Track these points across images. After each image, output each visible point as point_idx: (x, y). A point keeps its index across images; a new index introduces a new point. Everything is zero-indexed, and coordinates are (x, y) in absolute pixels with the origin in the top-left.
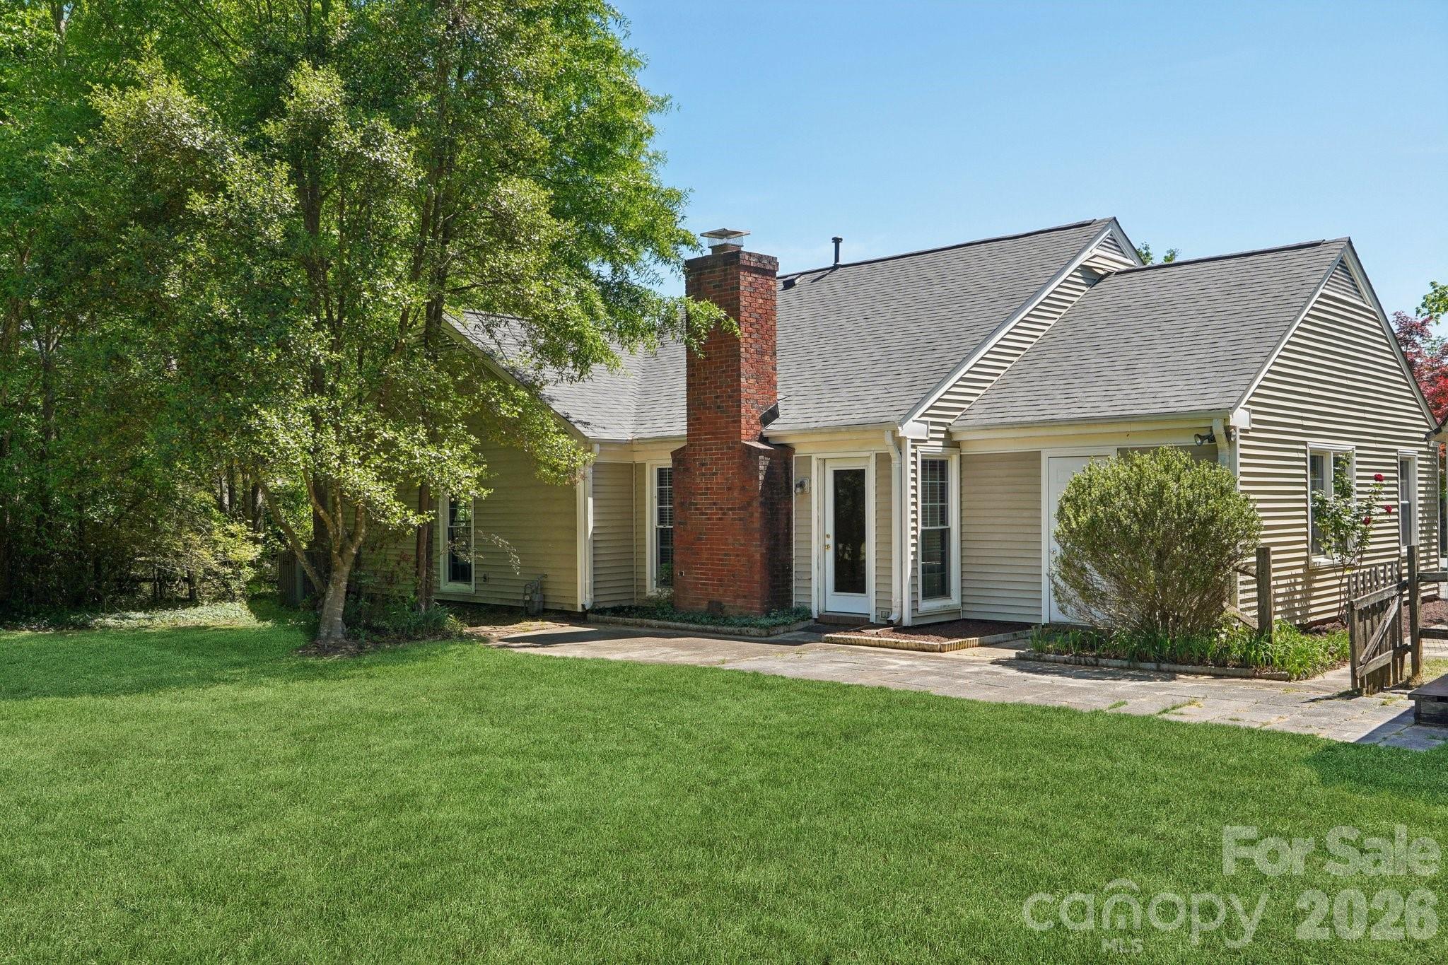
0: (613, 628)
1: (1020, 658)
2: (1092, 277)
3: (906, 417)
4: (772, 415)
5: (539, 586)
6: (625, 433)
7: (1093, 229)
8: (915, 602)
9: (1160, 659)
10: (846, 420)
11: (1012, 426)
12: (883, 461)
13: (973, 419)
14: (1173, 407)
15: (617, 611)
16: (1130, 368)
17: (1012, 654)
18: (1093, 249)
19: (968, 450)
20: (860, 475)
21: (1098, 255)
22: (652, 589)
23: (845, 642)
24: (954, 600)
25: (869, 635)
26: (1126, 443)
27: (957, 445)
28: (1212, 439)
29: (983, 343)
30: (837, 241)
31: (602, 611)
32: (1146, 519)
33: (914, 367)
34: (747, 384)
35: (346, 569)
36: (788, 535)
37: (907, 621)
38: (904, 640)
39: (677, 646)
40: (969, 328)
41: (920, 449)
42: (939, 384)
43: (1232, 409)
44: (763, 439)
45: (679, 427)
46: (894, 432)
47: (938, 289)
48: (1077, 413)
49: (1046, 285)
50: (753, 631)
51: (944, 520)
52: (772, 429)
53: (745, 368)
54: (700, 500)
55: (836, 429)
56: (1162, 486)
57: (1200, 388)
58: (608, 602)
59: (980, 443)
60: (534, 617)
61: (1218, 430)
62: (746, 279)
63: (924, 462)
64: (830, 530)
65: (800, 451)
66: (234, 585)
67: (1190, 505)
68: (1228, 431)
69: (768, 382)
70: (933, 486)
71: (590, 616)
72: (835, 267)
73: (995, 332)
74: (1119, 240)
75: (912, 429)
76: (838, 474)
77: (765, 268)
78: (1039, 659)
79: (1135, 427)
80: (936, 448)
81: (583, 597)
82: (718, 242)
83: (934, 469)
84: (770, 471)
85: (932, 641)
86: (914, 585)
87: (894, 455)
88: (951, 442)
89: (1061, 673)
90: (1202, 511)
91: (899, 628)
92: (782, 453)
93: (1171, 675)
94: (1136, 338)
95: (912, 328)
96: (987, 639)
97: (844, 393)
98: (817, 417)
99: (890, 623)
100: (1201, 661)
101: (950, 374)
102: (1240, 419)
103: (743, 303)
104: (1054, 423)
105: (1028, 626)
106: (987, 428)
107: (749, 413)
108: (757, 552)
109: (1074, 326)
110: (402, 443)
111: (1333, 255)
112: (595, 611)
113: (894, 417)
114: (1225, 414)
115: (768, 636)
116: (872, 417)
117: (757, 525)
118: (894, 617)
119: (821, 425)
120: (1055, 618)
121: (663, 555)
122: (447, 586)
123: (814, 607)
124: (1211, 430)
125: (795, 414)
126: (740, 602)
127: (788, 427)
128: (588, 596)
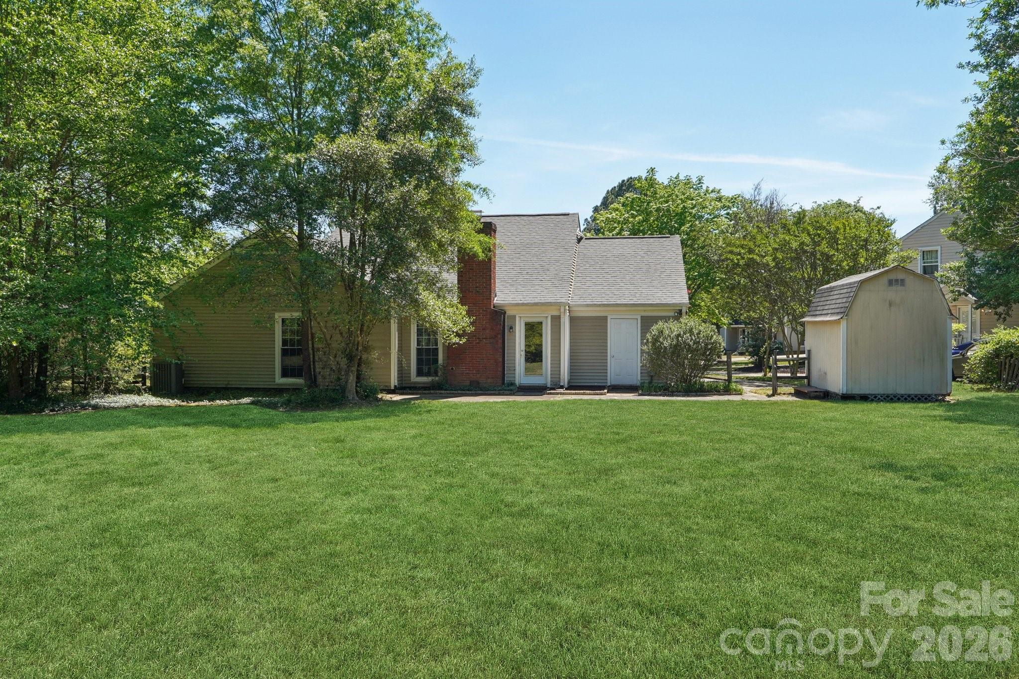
2: (578, 239)
4: (495, 296)
10: (537, 300)
12: (556, 317)
13: (578, 302)
14: (665, 301)
19: (573, 314)
20: (539, 323)
26: (644, 314)
28: (681, 314)
29: (570, 268)
31: (403, 389)
44: (495, 307)
46: (565, 307)
48: (625, 302)
49: (574, 244)
52: (498, 302)
53: (492, 275)
55: (535, 305)
59: (581, 312)
61: (684, 311)
64: (523, 348)
65: (509, 313)
76: (526, 323)
79: (649, 308)
81: (394, 381)
96: (606, 391)
99: (561, 387)
104: (618, 305)
108: (501, 358)
112: (399, 388)
114: (686, 304)
116: (550, 299)
117: (500, 345)
118: (562, 384)
119: (525, 302)
120: (613, 383)
121: (419, 361)
122: (280, 380)
123: (517, 383)
124: (681, 311)
125: (503, 296)
126: (489, 381)
127: (507, 302)
128: (396, 381)
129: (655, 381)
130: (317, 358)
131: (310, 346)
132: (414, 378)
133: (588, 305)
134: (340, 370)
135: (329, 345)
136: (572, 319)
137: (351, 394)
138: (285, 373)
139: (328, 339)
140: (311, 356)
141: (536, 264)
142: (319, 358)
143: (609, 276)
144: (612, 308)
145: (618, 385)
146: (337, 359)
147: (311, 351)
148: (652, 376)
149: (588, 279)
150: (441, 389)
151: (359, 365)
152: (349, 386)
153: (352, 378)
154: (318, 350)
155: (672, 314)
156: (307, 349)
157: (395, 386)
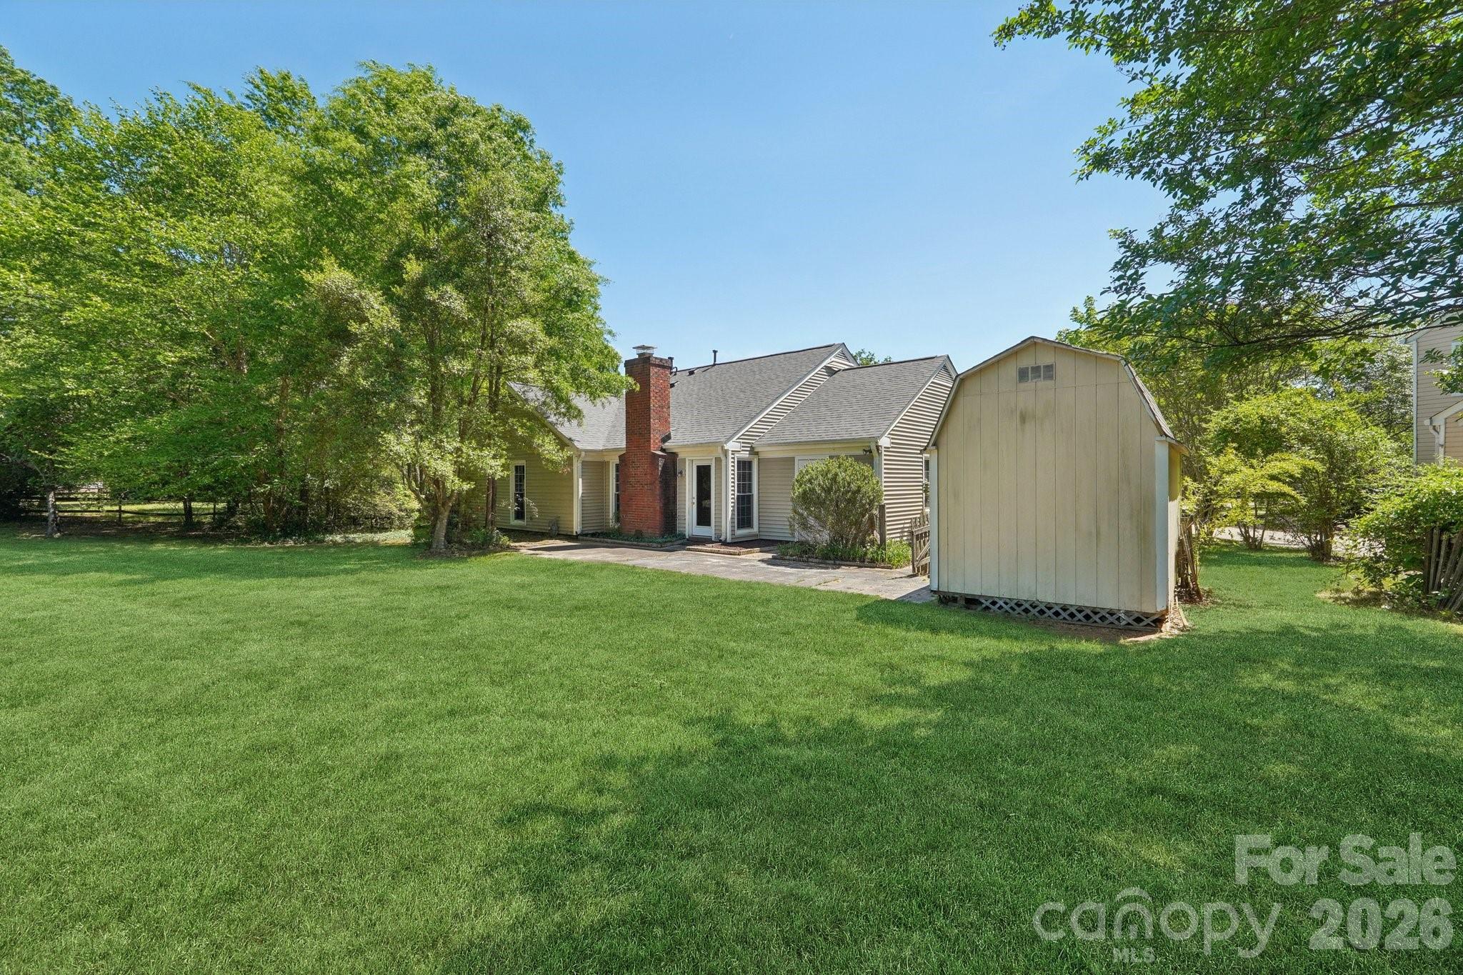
0: (589, 543)
1: (774, 558)
2: (831, 372)
3: (728, 440)
4: (668, 437)
5: (556, 523)
6: (599, 446)
7: (833, 348)
8: (733, 531)
9: (836, 558)
10: (701, 441)
11: (780, 444)
12: (718, 460)
13: (764, 441)
14: (854, 436)
15: (593, 535)
16: (839, 417)
17: (770, 556)
18: (832, 358)
19: (762, 456)
20: (709, 467)
21: (834, 361)
22: (612, 523)
23: (696, 550)
24: (755, 529)
25: (709, 547)
26: (833, 453)
27: (757, 453)
28: (871, 452)
29: (772, 403)
30: (715, 352)
31: (586, 535)
32: (828, 491)
33: (738, 415)
34: (654, 423)
35: (447, 514)
36: (675, 498)
37: (729, 540)
38: (723, 549)
39: (613, 553)
40: (766, 396)
41: (737, 455)
42: (747, 423)
43: (879, 437)
44: (663, 450)
45: (621, 442)
46: (723, 447)
47: (757, 377)
48: (811, 438)
49: (806, 375)
50: (655, 545)
51: (750, 490)
52: (667, 445)
53: (653, 414)
54: (632, 480)
55: (696, 445)
56: (836, 475)
57: (867, 427)
58: (590, 530)
59: (769, 453)
60: (551, 537)
61: (873, 448)
62: (653, 370)
63: (738, 462)
64: (695, 495)
65: (681, 456)
66: (407, 522)
67: (849, 483)
68: (878, 447)
69: (665, 422)
70: (744, 475)
71: (580, 537)
72: (714, 365)
73: (778, 398)
74: (845, 354)
75: (731, 446)
76: (699, 467)
77: (666, 365)
78: (782, 559)
79: (836, 446)
80: (745, 455)
81: (577, 527)
82: (641, 351)
83: (744, 466)
84: (665, 466)
85: (736, 550)
86: (733, 522)
87: (723, 458)
88: (753, 451)
89: (786, 566)
90: (853, 487)
91: (725, 543)
92: (672, 458)
93: (839, 566)
94: (845, 402)
95: (742, 395)
96: (767, 548)
97: (703, 427)
98: (690, 439)
99: (720, 541)
100: (854, 560)
101: (753, 418)
102: (885, 442)
103: (652, 382)
104: (799, 443)
105: (788, 542)
106: (770, 445)
107: (655, 437)
108: (658, 505)
109: (819, 396)
110: (464, 449)
111: (939, 363)
112: (582, 535)
113: (723, 440)
114: (875, 439)
115: (662, 547)
116: (713, 439)
117: (658, 492)
118: (723, 538)
123: (687, 534)
126: (650, 531)
128: (579, 527)
157: (577, 532)
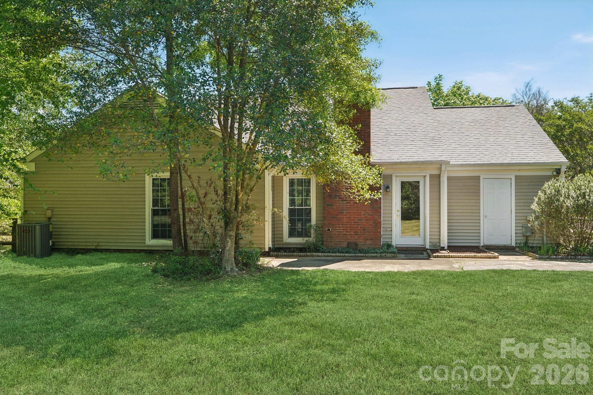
10: (414, 159)
12: (434, 176)
14: (541, 160)
26: (520, 174)
46: (446, 165)
61: (563, 170)
64: (400, 208)
65: (386, 172)
76: (402, 183)
81: (269, 243)
87: (442, 175)
108: (380, 218)
118: (442, 246)
119: (404, 161)
120: (486, 243)
121: (292, 221)
122: (151, 242)
123: (394, 243)
124: (560, 169)
125: (378, 155)
126: (368, 242)
127: (383, 161)
128: (271, 243)
129: (530, 242)
130: (187, 220)
131: (180, 206)
132: (287, 239)
133: (462, 165)
134: (215, 235)
135: (202, 204)
136: (449, 178)
137: (229, 265)
138: (155, 235)
139: (202, 196)
140: (181, 217)
141: (401, 127)
142: (191, 220)
143: (471, 139)
144: (486, 168)
145: (492, 246)
146: (212, 220)
147: (181, 212)
148: (527, 237)
149: (451, 141)
150: (317, 251)
151: (238, 229)
152: (227, 254)
153: (230, 244)
154: (190, 210)
155: (549, 173)
156: (177, 209)
157: (270, 248)
